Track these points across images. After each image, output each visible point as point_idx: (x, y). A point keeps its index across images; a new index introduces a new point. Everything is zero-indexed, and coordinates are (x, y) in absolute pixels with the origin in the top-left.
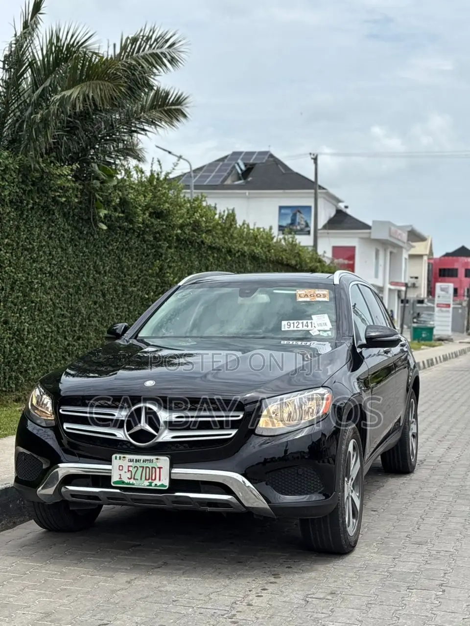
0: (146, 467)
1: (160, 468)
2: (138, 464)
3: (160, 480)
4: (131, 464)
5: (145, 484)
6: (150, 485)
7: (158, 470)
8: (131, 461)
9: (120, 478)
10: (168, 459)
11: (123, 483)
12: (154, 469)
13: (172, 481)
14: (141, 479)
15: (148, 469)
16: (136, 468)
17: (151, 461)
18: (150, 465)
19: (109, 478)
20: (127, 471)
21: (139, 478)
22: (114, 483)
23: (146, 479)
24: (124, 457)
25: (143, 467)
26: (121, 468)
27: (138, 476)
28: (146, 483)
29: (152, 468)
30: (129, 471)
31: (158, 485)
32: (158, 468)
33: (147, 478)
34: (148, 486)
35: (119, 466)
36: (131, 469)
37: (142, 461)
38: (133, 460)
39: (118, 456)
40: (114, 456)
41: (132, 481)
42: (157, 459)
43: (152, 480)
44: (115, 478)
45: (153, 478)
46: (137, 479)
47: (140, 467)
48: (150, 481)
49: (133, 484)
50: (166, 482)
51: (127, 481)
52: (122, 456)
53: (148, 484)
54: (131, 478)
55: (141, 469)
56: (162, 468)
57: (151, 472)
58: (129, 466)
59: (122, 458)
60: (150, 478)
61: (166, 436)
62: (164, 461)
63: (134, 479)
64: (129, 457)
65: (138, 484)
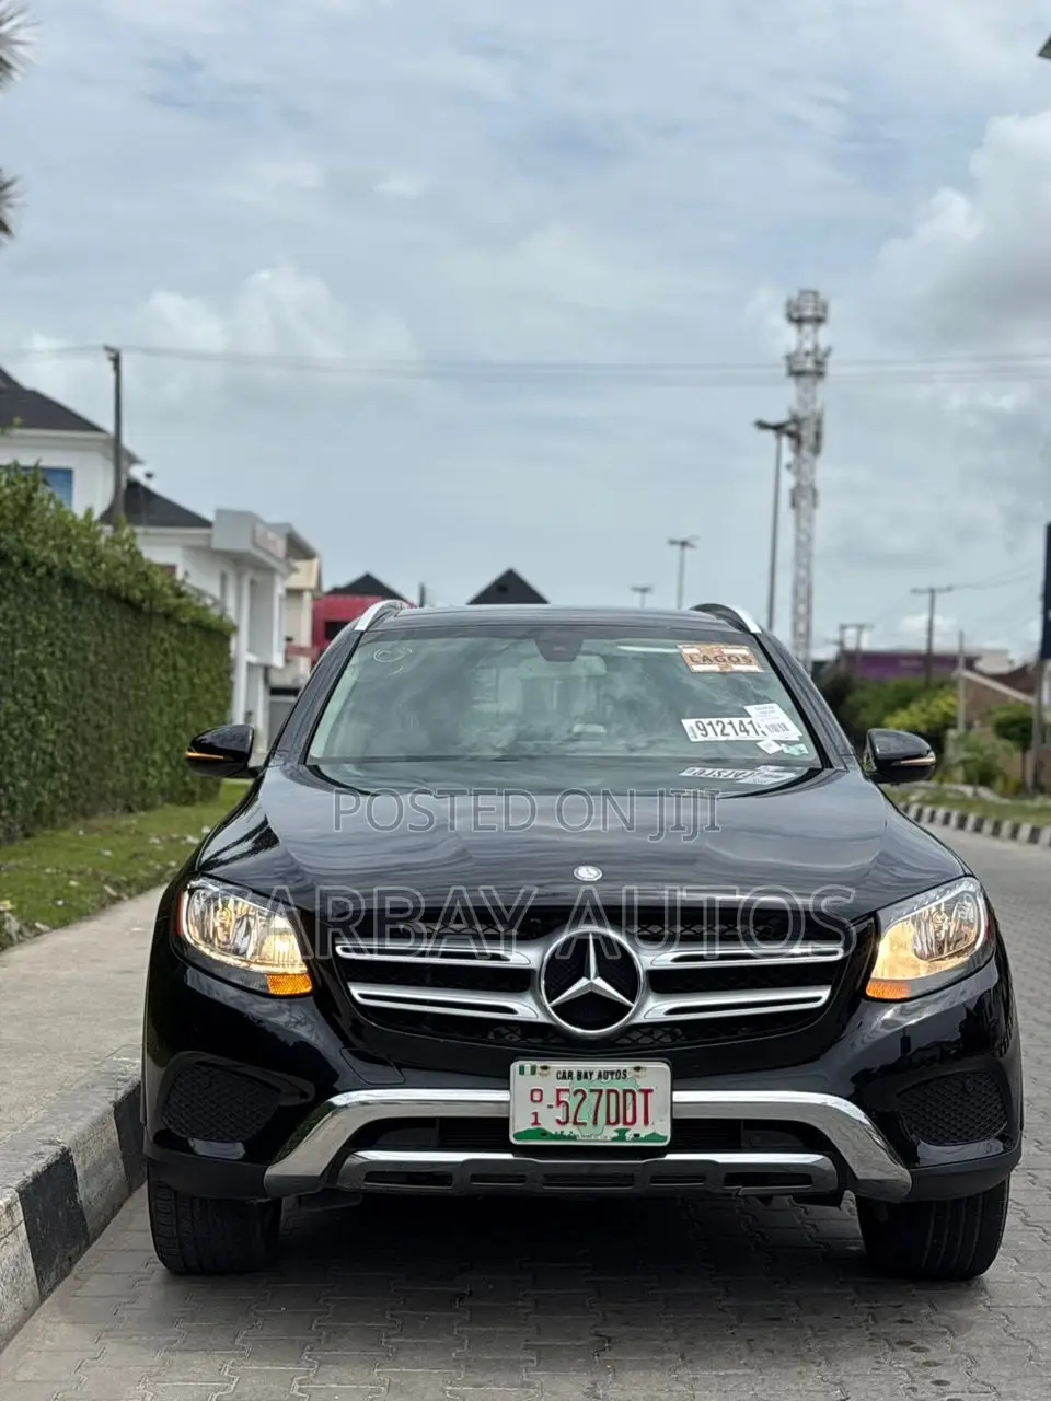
0: (609, 1091)
1: (646, 1092)
2: (584, 1085)
3: (646, 1122)
4: (565, 1084)
5: (606, 1136)
6: (622, 1137)
7: (640, 1097)
8: (565, 1076)
9: (536, 1123)
10: (665, 1067)
11: (544, 1134)
12: (629, 1096)
13: (678, 1124)
14: (595, 1122)
15: (613, 1096)
16: (580, 1096)
17: (621, 1075)
18: (619, 1085)
19: (502, 1124)
20: (554, 1103)
21: (589, 1121)
22: (517, 1136)
23: (608, 1122)
24: (545, 1068)
25: (600, 1092)
26: (537, 1096)
27: (585, 1115)
28: (611, 1133)
29: (625, 1092)
30: (559, 1102)
31: (642, 1136)
32: (642, 1091)
33: (613, 1119)
34: (614, 1139)
35: (533, 1091)
36: (564, 1097)
37: (595, 1076)
38: (571, 1073)
39: (528, 1064)
40: (515, 1067)
41: (568, 1129)
42: (638, 1069)
43: (625, 1123)
44: (520, 1124)
45: (629, 1119)
46: (584, 1124)
47: (592, 1091)
48: (620, 1126)
49: (574, 1138)
50: (664, 1129)
51: (554, 1129)
52: (539, 1064)
53: (616, 1134)
54: (567, 1122)
55: (596, 1095)
56: (651, 1091)
57: (624, 1105)
58: (559, 1091)
59: (538, 1070)
60: (621, 1119)
61: (655, 1009)
62: (656, 1074)
63: (575, 1123)
64: (558, 1066)
65: (587, 1136)
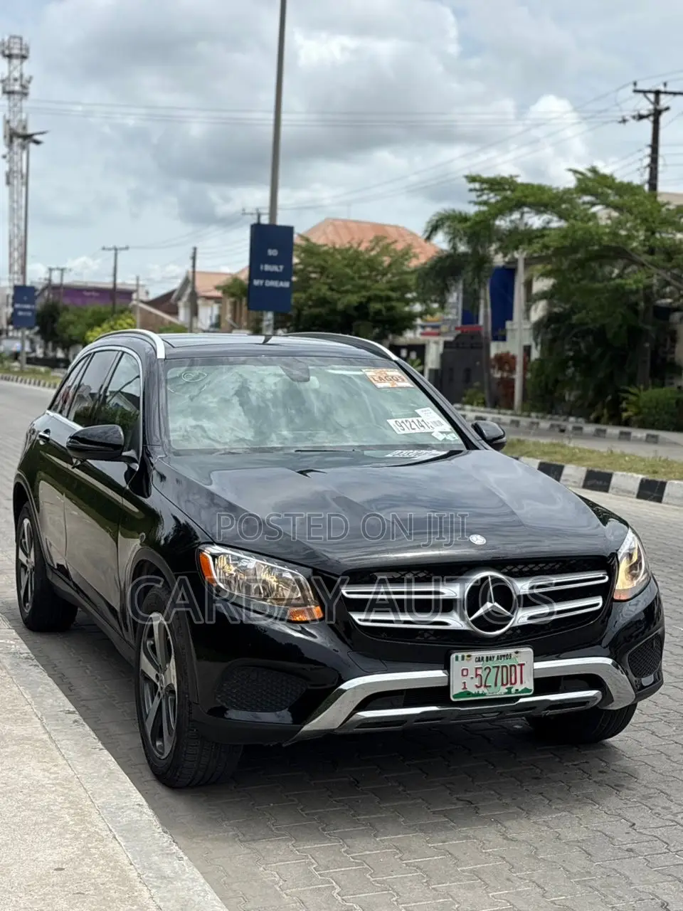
0: (503, 667)
1: (521, 665)
2: (490, 664)
3: (521, 682)
4: (479, 665)
5: (501, 692)
6: (509, 692)
7: (518, 668)
8: (479, 660)
9: (465, 688)
10: (531, 650)
11: (469, 694)
12: (513, 668)
13: (536, 681)
14: (496, 685)
15: (505, 669)
16: (488, 671)
17: (508, 657)
18: (508, 663)
19: (445, 690)
20: (474, 676)
21: (493, 685)
22: (455, 696)
23: (503, 685)
24: (469, 656)
25: (498, 667)
26: (465, 673)
27: (491, 682)
28: (503, 690)
29: (511, 666)
30: (477, 675)
31: (520, 690)
32: (519, 665)
33: (505, 682)
34: (506, 693)
35: (463, 670)
36: (479, 672)
37: (495, 659)
38: (483, 658)
39: (460, 655)
40: (453, 656)
41: (481, 690)
42: (517, 653)
43: (511, 684)
44: (456, 689)
45: (513, 681)
46: (490, 686)
47: (494, 667)
48: (509, 686)
49: (484, 695)
50: (530, 685)
51: (474, 690)
52: (466, 654)
53: (506, 691)
54: (481, 685)
55: (496, 669)
56: (524, 664)
57: (509, 674)
58: (476, 669)
59: (466, 658)
60: (509, 682)
62: (527, 652)
63: (486, 686)
64: (475, 654)
65: (490, 693)
